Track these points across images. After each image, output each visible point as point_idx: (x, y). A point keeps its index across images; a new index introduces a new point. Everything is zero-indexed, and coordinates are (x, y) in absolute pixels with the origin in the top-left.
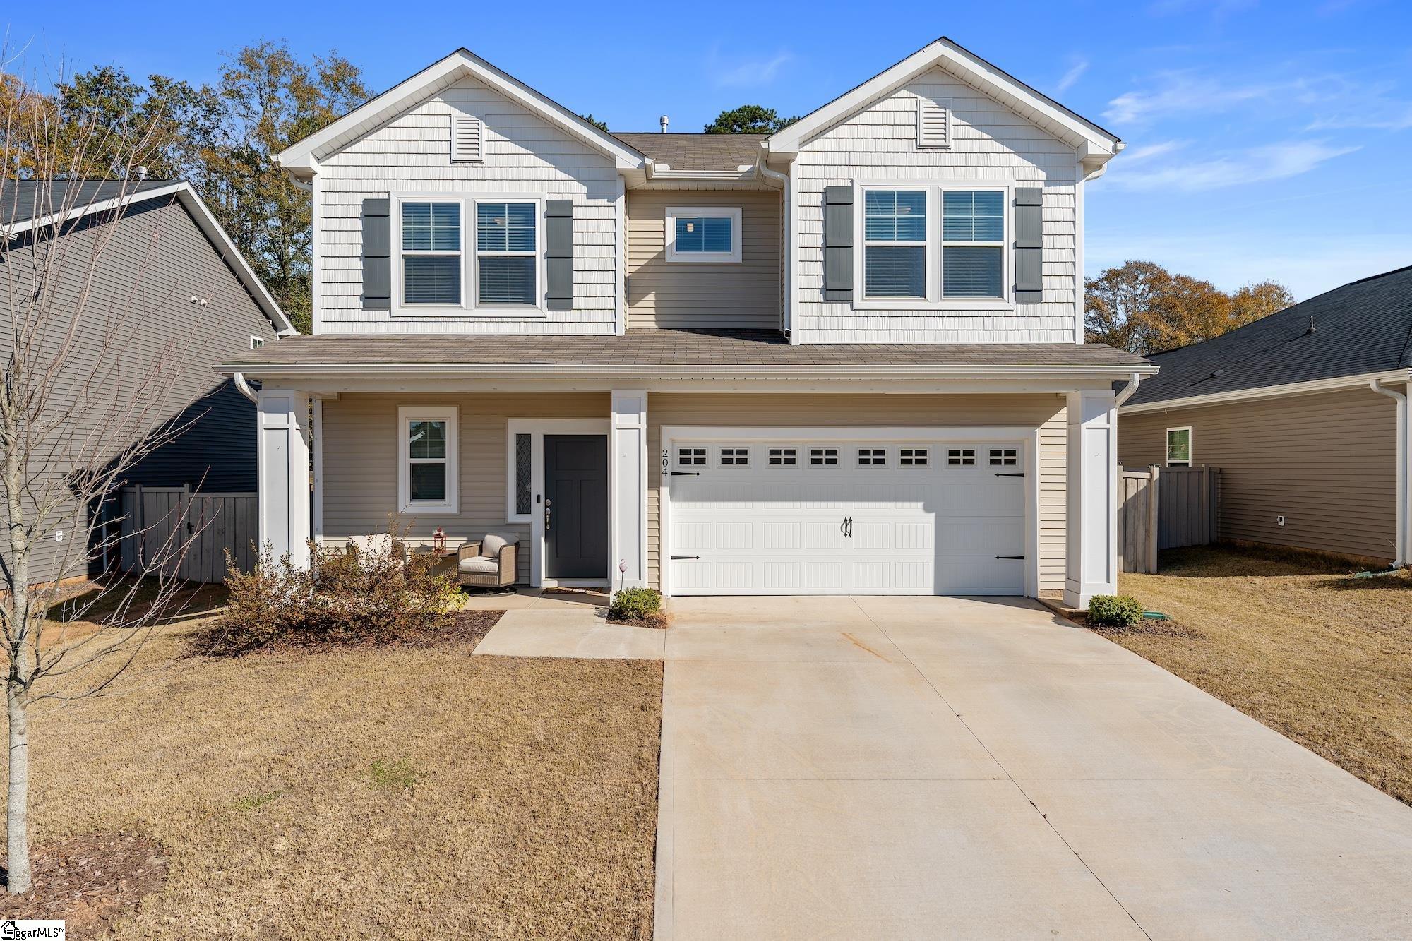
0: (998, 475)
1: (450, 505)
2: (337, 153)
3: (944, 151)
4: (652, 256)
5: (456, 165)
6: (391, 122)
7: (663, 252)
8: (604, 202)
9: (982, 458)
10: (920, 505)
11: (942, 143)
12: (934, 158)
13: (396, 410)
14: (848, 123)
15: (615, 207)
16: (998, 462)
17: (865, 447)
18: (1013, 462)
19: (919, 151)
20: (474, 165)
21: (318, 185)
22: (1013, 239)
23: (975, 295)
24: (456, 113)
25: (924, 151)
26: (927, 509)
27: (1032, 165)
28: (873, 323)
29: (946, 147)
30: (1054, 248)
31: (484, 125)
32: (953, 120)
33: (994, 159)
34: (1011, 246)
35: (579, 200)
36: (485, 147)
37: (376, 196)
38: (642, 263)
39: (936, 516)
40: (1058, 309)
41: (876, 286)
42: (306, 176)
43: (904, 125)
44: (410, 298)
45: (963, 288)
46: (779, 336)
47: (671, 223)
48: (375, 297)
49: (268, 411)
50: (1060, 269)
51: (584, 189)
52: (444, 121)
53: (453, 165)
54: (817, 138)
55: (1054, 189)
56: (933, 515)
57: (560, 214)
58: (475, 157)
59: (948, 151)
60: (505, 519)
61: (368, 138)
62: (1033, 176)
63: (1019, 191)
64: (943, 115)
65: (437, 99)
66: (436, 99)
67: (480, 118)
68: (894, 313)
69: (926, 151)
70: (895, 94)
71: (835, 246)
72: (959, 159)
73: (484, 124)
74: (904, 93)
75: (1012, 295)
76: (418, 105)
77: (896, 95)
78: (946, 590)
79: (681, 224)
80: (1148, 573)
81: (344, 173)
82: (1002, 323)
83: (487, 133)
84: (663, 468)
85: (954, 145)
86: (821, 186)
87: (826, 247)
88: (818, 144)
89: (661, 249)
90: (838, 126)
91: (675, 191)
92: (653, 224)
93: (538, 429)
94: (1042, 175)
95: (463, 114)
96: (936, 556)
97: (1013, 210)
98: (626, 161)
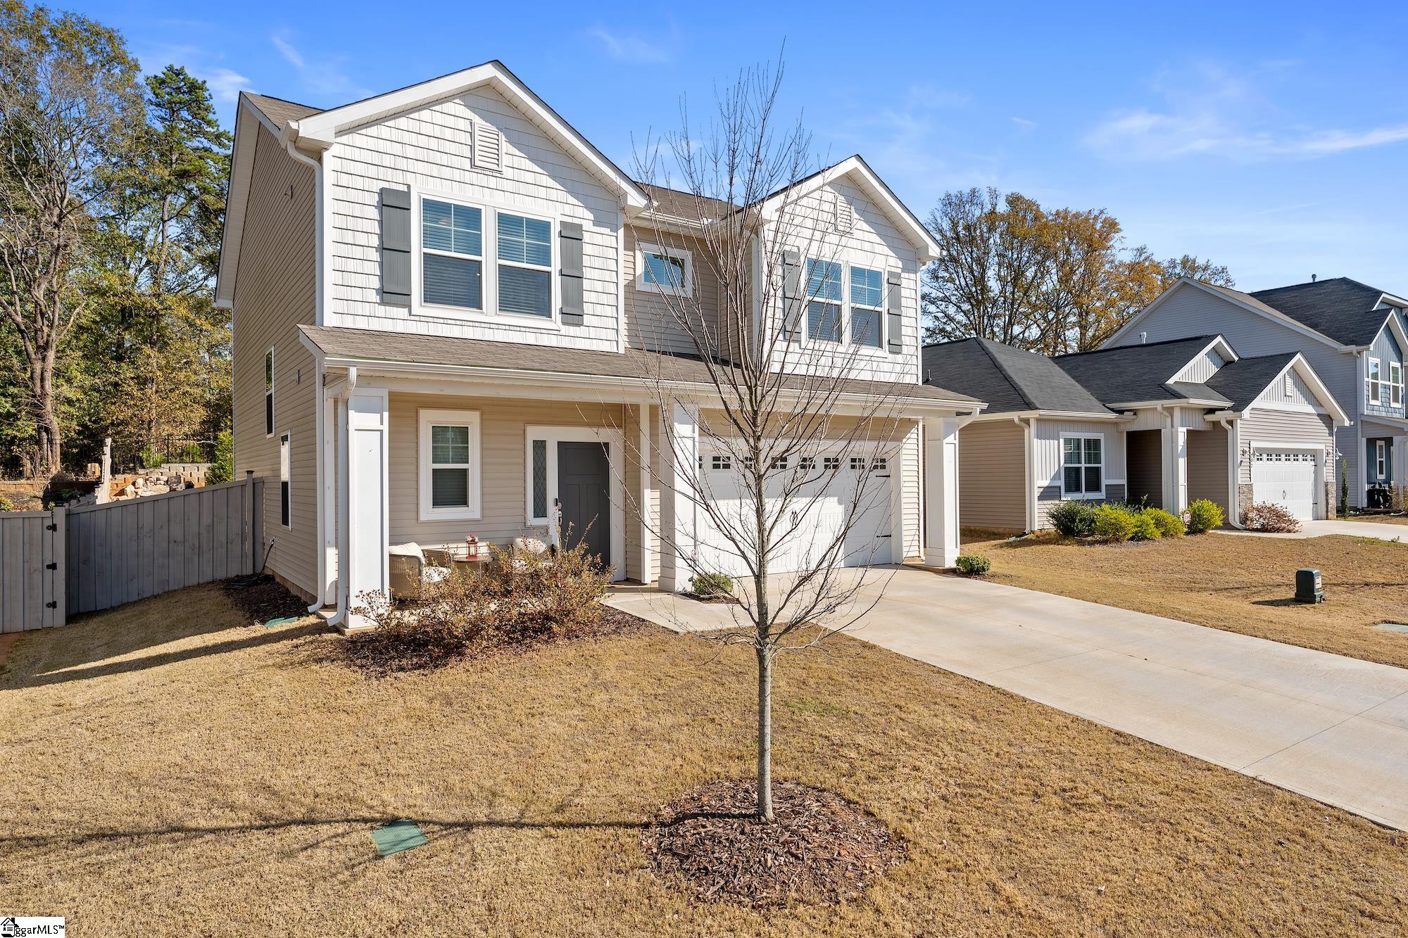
0: (877, 476)
1: (473, 510)
2: (351, 133)
4: (627, 282)
5: (476, 171)
6: (410, 113)
7: (634, 281)
8: (607, 231)
9: (868, 464)
11: (849, 230)
13: (417, 413)
14: (796, 203)
15: (617, 237)
16: (877, 467)
17: (804, 456)
18: (883, 467)
19: (836, 233)
20: (494, 174)
21: (329, 161)
22: (887, 307)
23: (869, 345)
24: (477, 120)
26: (840, 503)
27: (895, 256)
29: (851, 234)
30: (907, 317)
31: (504, 138)
32: (854, 215)
34: (886, 312)
35: (587, 225)
36: (505, 159)
37: (394, 186)
40: (910, 359)
42: (317, 151)
43: (828, 212)
44: (430, 297)
47: (640, 256)
48: (393, 293)
49: (360, 410)
50: (910, 331)
51: (591, 217)
52: (464, 125)
53: (473, 170)
55: (907, 275)
57: (572, 235)
58: (495, 167)
60: (524, 522)
61: (386, 124)
62: (896, 264)
63: (889, 273)
64: (849, 210)
66: (456, 101)
67: (501, 130)
68: (825, 354)
69: (840, 234)
70: (823, 187)
71: (790, 298)
72: (858, 244)
73: (503, 136)
74: (828, 188)
76: (438, 102)
77: (824, 189)
79: (649, 259)
81: (357, 154)
82: (882, 366)
83: (506, 147)
86: (780, 249)
87: (784, 297)
89: (634, 277)
92: (633, 256)
93: (553, 436)
94: (900, 264)
95: (484, 123)
97: (886, 286)
98: (635, 199)
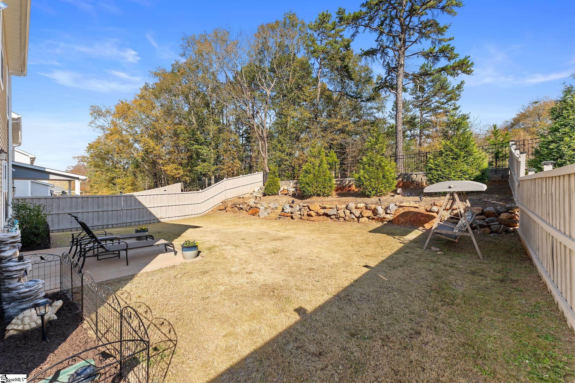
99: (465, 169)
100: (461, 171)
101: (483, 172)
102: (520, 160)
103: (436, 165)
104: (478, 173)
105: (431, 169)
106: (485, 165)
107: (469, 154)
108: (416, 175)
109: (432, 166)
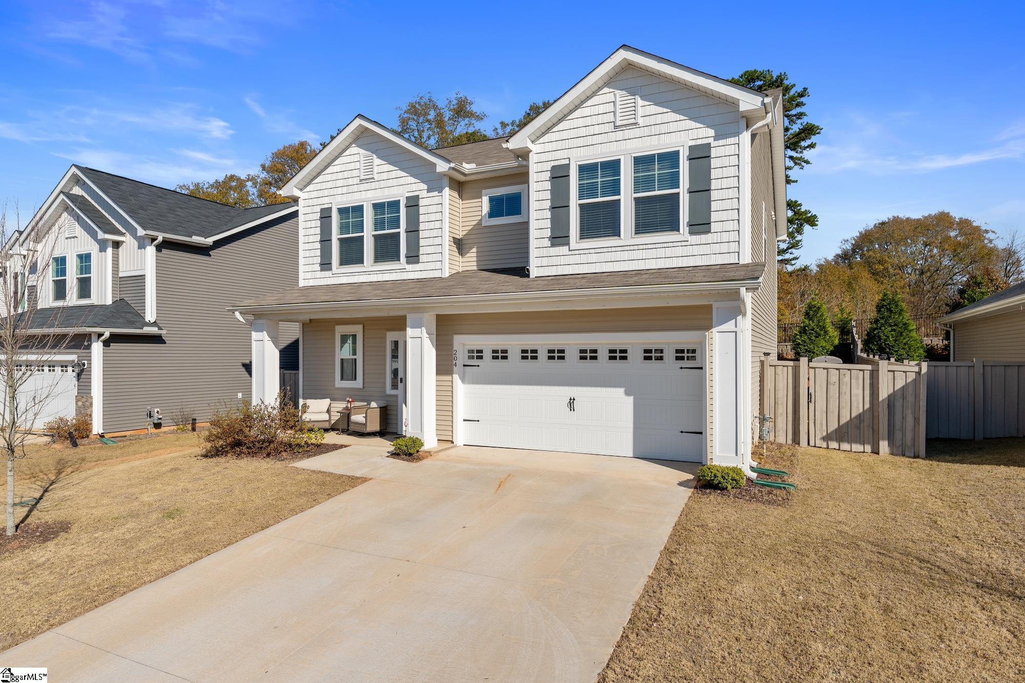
0: (681, 368)
1: (357, 383)
2: (310, 184)
3: (635, 127)
4: (474, 223)
5: (362, 182)
7: (481, 219)
8: (436, 193)
9: (669, 355)
10: (622, 390)
11: (633, 121)
12: (629, 133)
13: (334, 327)
14: (567, 119)
15: (444, 195)
16: (682, 358)
17: (584, 348)
18: (694, 358)
19: (616, 130)
20: (371, 181)
22: (687, 186)
23: (660, 231)
24: (362, 151)
25: (620, 129)
26: (627, 393)
27: (703, 126)
28: (584, 259)
29: (635, 124)
30: (722, 189)
31: (375, 157)
32: (640, 102)
33: (673, 127)
34: (686, 191)
35: (424, 194)
36: (376, 169)
37: (326, 206)
38: (469, 228)
39: (634, 399)
40: (725, 237)
41: (587, 231)
43: (606, 113)
44: (343, 262)
45: (648, 227)
46: (522, 272)
47: (485, 200)
48: (326, 265)
50: (727, 204)
51: (425, 187)
52: (357, 158)
53: (360, 183)
54: (547, 134)
55: (721, 142)
56: (631, 398)
57: (413, 204)
58: (371, 176)
59: (638, 126)
60: (385, 392)
61: (323, 173)
62: (703, 134)
63: (691, 148)
64: (633, 101)
65: (354, 145)
66: (352, 145)
67: (373, 152)
68: (599, 250)
69: (622, 129)
70: (599, 91)
71: (559, 207)
72: (646, 131)
74: (606, 90)
75: (687, 229)
76: (344, 150)
77: (600, 93)
78: (642, 455)
79: (491, 200)
80: (916, 456)
81: (312, 195)
82: (680, 251)
83: (377, 161)
84: (455, 362)
85: (641, 121)
86: (548, 166)
87: (553, 208)
88: (547, 138)
89: (479, 218)
90: (560, 122)
91: (485, 179)
92: (474, 202)
94: (711, 132)
95: (365, 152)
96: (634, 428)
97: (687, 163)
98: (441, 165)
99: (824, 345)
100: (822, 346)
101: (835, 347)
102: (858, 343)
103: (802, 341)
104: (832, 348)
105: (799, 344)
106: (837, 342)
107: (826, 332)
108: (786, 345)
109: (800, 341)
